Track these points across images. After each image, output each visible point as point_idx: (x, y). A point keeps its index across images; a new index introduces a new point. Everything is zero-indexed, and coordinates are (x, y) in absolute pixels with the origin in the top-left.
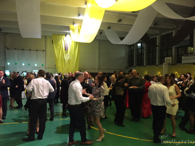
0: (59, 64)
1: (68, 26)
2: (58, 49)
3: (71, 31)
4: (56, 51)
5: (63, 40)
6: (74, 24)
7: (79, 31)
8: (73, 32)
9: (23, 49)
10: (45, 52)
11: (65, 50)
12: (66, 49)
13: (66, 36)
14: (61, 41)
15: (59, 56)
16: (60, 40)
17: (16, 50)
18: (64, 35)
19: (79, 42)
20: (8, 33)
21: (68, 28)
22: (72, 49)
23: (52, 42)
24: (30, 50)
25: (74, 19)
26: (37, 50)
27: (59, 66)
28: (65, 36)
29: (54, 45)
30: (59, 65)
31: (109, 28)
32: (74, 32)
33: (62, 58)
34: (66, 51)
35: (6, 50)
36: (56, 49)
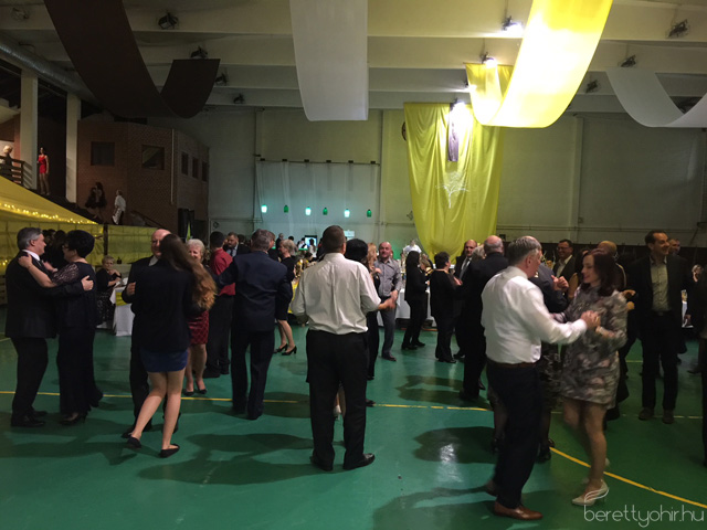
0: (425, 210)
1: (464, 67)
2: (421, 158)
3: (471, 89)
4: (416, 165)
5: (440, 121)
6: (484, 58)
7: (504, 85)
8: (482, 92)
9: (307, 161)
10: (376, 168)
11: (449, 158)
12: (452, 155)
13: (451, 105)
14: (434, 125)
15: (425, 182)
16: (431, 124)
17: (287, 164)
18: (444, 103)
19: (502, 128)
20: (263, 109)
21: (462, 77)
22: (474, 155)
23: (404, 130)
24: (329, 162)
25: (484, 39)
26: (351, 162)
27: (424, 218)
28: (447, 108)
29: (410, 144)
30: (425, 212)
31: (630, 62)
32: (484, 88)
33: (436, 190)
34: (450, 163)
35: (258, 166)
36: (414, 155)
